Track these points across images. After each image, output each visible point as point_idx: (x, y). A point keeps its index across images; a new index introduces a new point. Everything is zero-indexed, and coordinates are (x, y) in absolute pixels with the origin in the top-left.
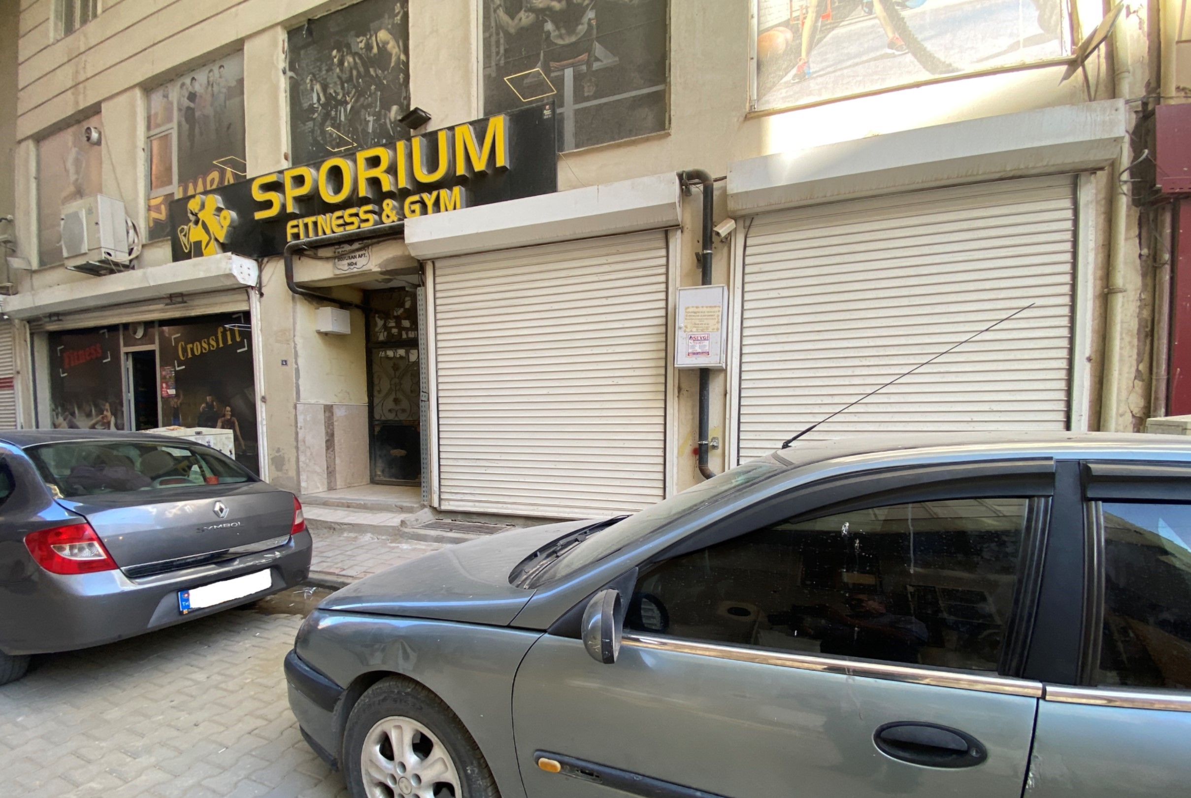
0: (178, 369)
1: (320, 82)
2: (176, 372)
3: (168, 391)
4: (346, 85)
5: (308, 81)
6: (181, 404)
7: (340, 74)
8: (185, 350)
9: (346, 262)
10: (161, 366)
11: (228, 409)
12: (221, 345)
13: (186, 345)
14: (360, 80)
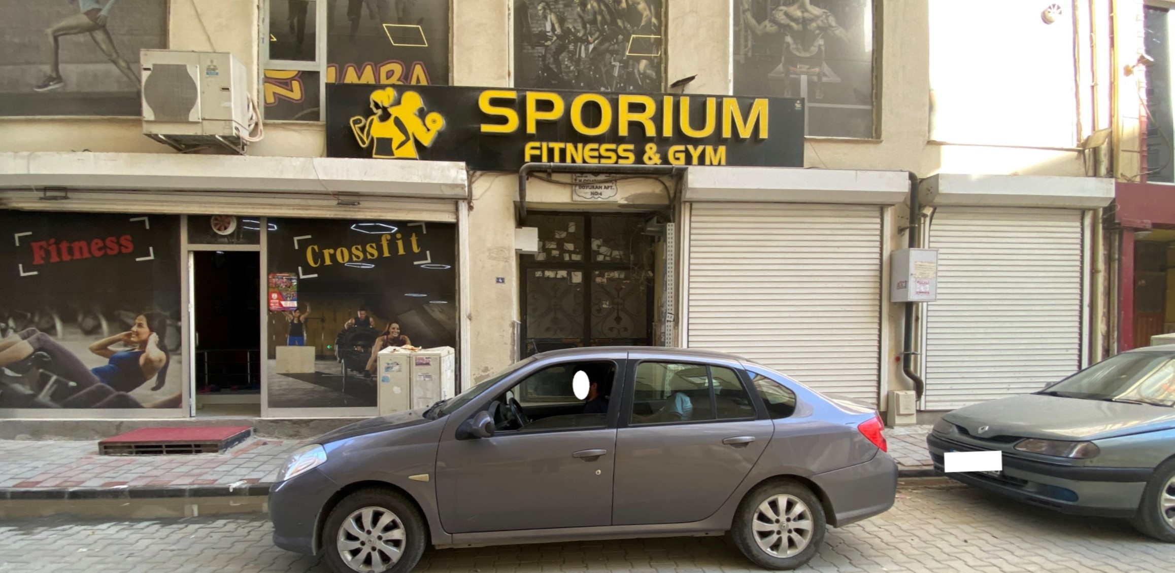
0: (302, 277)
1: (555, 13)
2: (300, 281)
3: (283, 303)
4: (588, 26)
5: (540, 7)
6: (306, 319)
7: (581, 13)
8: (318, 256)
9: (588, 191)
10: (270, 272)
11: (395, 325)
12: (386, 254)
13: (321, 249)
14: (606, 27)
